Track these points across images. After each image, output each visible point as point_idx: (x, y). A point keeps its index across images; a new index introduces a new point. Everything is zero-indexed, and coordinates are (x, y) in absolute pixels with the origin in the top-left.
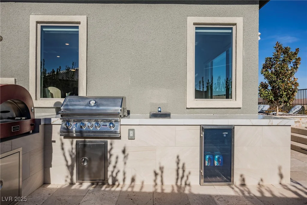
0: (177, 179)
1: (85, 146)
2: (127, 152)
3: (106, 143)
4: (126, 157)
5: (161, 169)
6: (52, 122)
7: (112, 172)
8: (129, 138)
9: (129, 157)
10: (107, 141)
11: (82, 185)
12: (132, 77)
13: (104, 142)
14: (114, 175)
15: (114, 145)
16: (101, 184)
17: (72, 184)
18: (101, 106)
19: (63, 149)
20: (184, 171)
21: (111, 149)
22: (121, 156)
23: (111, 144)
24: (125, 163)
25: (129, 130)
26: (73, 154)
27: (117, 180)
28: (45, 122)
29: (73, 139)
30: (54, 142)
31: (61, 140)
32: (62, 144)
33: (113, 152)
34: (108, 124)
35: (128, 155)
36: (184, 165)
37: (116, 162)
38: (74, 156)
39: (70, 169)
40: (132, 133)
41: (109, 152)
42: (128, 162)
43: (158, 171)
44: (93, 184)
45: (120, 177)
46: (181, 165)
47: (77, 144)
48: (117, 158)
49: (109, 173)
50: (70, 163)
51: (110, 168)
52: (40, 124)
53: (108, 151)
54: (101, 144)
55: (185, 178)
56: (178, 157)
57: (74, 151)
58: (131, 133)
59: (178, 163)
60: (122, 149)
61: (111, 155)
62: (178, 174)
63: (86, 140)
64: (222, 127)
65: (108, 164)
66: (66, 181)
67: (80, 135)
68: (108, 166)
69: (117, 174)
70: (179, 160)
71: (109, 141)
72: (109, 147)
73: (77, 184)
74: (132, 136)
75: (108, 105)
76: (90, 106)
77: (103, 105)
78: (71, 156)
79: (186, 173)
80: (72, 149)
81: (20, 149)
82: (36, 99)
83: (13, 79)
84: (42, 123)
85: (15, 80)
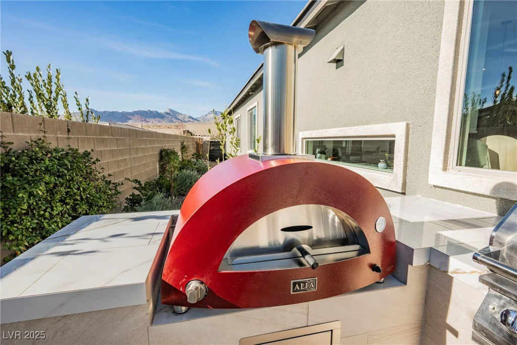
28: (430, 259)
52: (411, 264)
82: (445, 168)
83: (403, 125)
84: (419, 261)
85: (408, 125)
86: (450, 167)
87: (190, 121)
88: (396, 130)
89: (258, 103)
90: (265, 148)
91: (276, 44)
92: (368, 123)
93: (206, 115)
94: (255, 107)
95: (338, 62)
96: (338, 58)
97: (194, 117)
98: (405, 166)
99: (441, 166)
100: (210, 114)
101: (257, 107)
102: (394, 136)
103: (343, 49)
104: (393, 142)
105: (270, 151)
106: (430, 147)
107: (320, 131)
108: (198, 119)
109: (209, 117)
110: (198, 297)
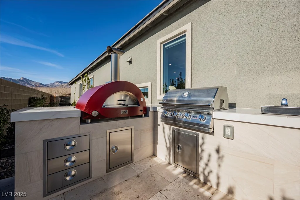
1: (179, 133)
2: (222, 153)
3: (198, 136)
4: (220, 158)
6: (157, 110)
7: (204, 169)
8: (225, 136)
9: (225, 159)
10: (199, 134)
11: (176, 168)
12: (238, 66)
13: (196, 135)
14: (206, 173)
15: (206, 140)
16: (192, 175)
17: (169, 164)
18: (193, 97)
19: (164, 132)
21: (203, 143)
22: (215, 156)
23: (203, 138)
24: (219, 166)
25: (225, 126)
26: (171, 138)
27: (210, 181)
28: (154, 109)
29: (171, 126)
30: (159, 125)
31: (163, 125)
32: (164, 128)
33: (204, 147)
34: (198, 116)
35: (223, 157)
37: (209, 161)
38: (171, 141)
39: (169, 150)
40: (229, 130)
41: (201, 146)
42: (223, 165)
44: (185, 172)
47: (173, 131)
48: (210, 156)
49: (201, 169)
50: (168, 145)
51: (202, 164)
52: (150, 111)
53: (200, 144)
54: (193, 136)
57: (171, 136)
58: (227, 130)
60: (216, 147)
61: (202, 150)
65: (200, 158)
66: (166, 159)
67: (173, 123)
68: (199, 161)
69: (209, 173)
71: (201, 134)
72: (201, 141)
73: (173, 165)
74: (229, 134)
75: (199, 96)
76: (183, 97)
77: (195, 96)
78: (169, 140)
80: (170, 134)
81: (133, 127)
82: (160, 95)
83: (150, 83)
84: (151, 110)
85: (151, 83)
86: (161, 94)
87: (40, 86)
88: (148, 84)
89: (94, 76)
91: (115, 53)
92: (141, 83)
93: (54, 83)
94: (92, 78)
95: (130, 62)
96: (130, 61)
97: (44, 84)
98: (151, 96)
99: (159, 94)
100: (56, 83)
101: (93, 78)
102: (148, 87)
103: (132, 58)
104: (148, 88)
106: (157, 89)
108: (47, 85)
109: (56, 84)
110: (96, 115)
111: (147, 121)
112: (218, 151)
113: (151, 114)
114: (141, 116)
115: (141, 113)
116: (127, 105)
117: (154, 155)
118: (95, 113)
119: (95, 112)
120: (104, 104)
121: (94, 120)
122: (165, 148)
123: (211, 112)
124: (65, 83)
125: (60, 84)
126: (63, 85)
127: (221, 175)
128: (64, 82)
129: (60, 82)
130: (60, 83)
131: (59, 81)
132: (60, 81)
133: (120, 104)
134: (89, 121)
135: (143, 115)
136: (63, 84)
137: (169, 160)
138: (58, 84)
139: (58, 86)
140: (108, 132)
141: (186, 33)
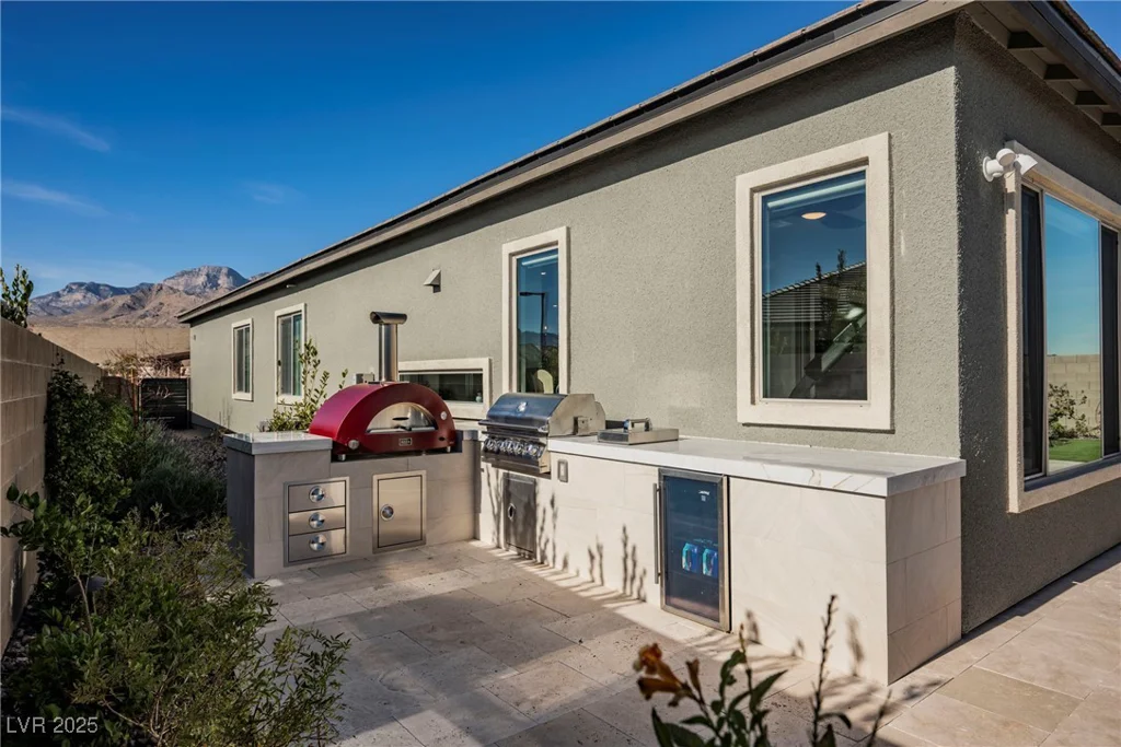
0: (625, 580)
1: (509, 482)
2: (556, 506)
3: (535, 483)
4: (555, 515)
5: (600, 548)
6: (478, 437)
7: (541, 538)
8: (560, 478)
9: (559, 515)
11: (507, 552)
12: (637, 346)
13: (532, 481)
14: (543, 545)
15: (540, 489)
16: (527, 557)
17: (498, 547)
19: (489, 484)
20: (635, 565)
22: (550, 511)
23: (540, 486)
24: (554, 527)
25: (560, 462)
26: (499, 495)
27: (546, 557)
28: (471, 436)
29: (500, 469)
30: (482, 470)
31: (488, 469)
32: (490, 475)
35: (557, 510)
36: (634, 549)
37: (544, 521)
38: (500, 499)
39: (497, 520)
40: (564, 468)
42: (558, 525)
43: (595, 551)
44: (518, 554)
45: (549, 553)
46: (629, 550)
47: (503, 479)
48: (544, 511)
49: (537, 539)
50: (496, 510)
52: (463, 439)
54: (529, 484)
55: (637, 583)
56: (624, 530)
57: (500, 490)
58: (562, 468)
59: (625, 545)
60: (551, 497)
62: (626, 569)
63: (511, 472)
64: (698, 476)
66: (492, 538)
67: (504, 464)
69: (545, 545)
70: (626, 538)
71: (538, 481)
73: (504, 547)
74: (564, 475)
76: (516, 412)
78: (497, 498)
79: (639, 571)
80: (499, 486)
81: (423, 473)
83: (487, 359)
84: (466, 437)
85: (490, 360)
88: (481, 363)
89: (306, 305)
90: (380, 378)
93: (58, 294)
94: (300, 311)
95: (436, 287)
96: (435, 282)
98: (491, 397)
100: (71, 291)
101: (303, 314)
102: (481, 370)
103: (439, 274)
104: (481, 375)
105: (383, 380)
107: (418, 362)
109: (69, 300)
110: (355, 447)
111: (458, 463)
112: (552, 503)
113: (466, 445)
114: (443, 451)
115: (442, 444)
116: (410, 430)
117: (475, 537)
118: (353, 444)
119: (353, 441)
120: (369, 427)
121: (353, 456)
122: (492, 517)
123: (542, 440)
124: (118, 291)
125: (93, 299)
126: (105, 301)
127: (557, 541)
128: (112, 288)
129: (94, 289)
130: (89, 295)
131: (87, 280)
132: (93, 284)
133: (397, 427)
134: (344, 457)
135: (449, 449)
136: (109, 300)
137: (498, 539)
138: (78, 296)
139: (81, 307)
140: (375, 478)
141: (558, 247)
